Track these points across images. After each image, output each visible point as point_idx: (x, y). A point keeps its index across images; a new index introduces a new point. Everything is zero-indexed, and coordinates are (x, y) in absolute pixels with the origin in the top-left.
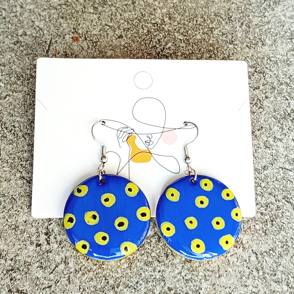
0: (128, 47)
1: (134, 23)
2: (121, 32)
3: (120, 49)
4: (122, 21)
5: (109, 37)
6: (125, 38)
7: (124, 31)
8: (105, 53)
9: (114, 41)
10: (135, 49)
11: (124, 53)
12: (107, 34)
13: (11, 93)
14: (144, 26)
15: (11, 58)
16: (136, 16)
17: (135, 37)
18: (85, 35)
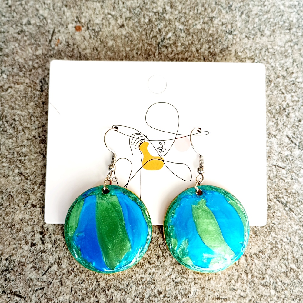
0: (129, 37)
1: (136, 12)
2: (123, 22)
3: (122, 39)
4: (124, 10)
5: (111, 27)
6: (126, 27)
7: (126, 20)
8: (106, 44)
9: (116, 30)
10: (136, 39)
11: (125, 43)
12: (109, 24)
13: (12, 85)
14: (145, 15)
15: (15, 48)
16: (138, 5)
17: (137, 26)
18: (88, 25)
